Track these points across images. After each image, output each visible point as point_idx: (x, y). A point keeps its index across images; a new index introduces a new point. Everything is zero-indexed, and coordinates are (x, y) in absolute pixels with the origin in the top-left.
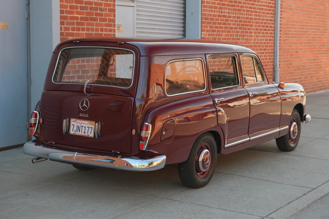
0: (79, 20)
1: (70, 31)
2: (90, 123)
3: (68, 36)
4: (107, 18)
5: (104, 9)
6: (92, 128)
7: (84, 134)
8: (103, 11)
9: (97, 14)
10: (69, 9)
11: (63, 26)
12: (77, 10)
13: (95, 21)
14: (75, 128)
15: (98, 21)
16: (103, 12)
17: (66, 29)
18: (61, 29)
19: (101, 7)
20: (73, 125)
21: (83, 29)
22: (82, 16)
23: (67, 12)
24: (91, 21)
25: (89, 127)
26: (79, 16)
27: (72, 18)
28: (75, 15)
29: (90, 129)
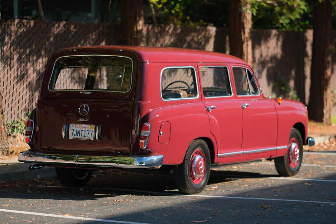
2: (90, 127)
7: (84, 138)
14: (75, 133)
20: (72, 130)
25: (89, 131)
29: (91, 132)
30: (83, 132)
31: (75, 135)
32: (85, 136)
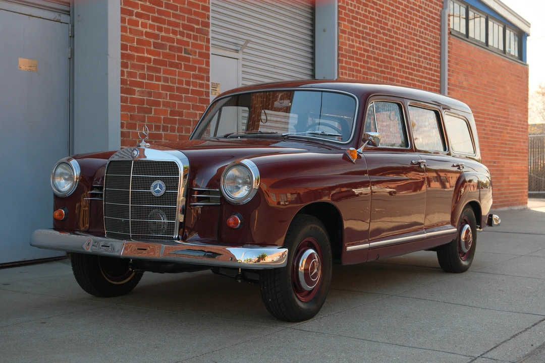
0: (152, 64)
1: (136, 78)
3: (135, 86)
4: (197, 66)
5: (191, 51)
8: (190, 55)
9: (180, 58)
10: (135, 44)
11: (125, 70)
12: (149, 48)
13: (178, 68)
15: (183, 69)
16: (191, 57)
17: (131, 74)
18: (122, 73)
19: (187, 47)
21: (158, 79)
22: (156, 58)
23: (132, 48)
24: (171, 67)
26: (153, 57)
27: (141, 59)
28: (146, 55)
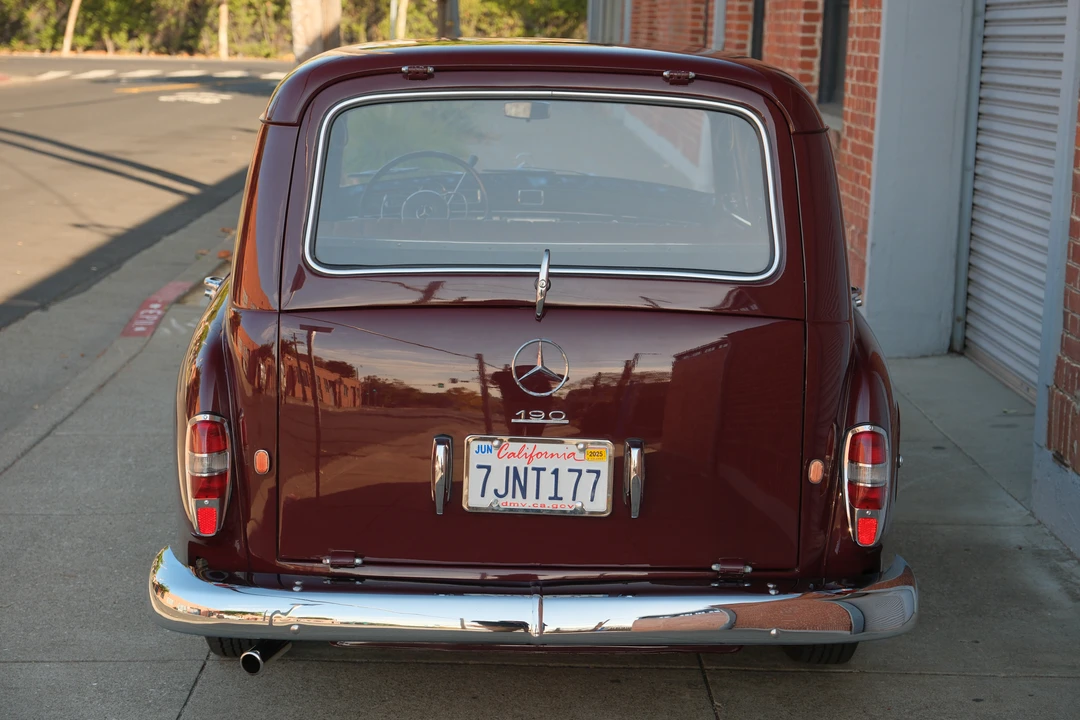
2: (583, 450)
6: (598, 473)
7: (550, 505)
14: (497, 481)
20: (479, 467)
25: (580, 472)
29: (590, 478)
30: (547, 479)
31: (502, 492)
32: (556, 497)
